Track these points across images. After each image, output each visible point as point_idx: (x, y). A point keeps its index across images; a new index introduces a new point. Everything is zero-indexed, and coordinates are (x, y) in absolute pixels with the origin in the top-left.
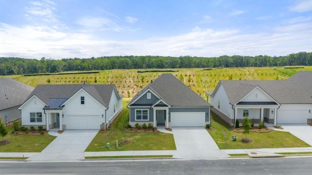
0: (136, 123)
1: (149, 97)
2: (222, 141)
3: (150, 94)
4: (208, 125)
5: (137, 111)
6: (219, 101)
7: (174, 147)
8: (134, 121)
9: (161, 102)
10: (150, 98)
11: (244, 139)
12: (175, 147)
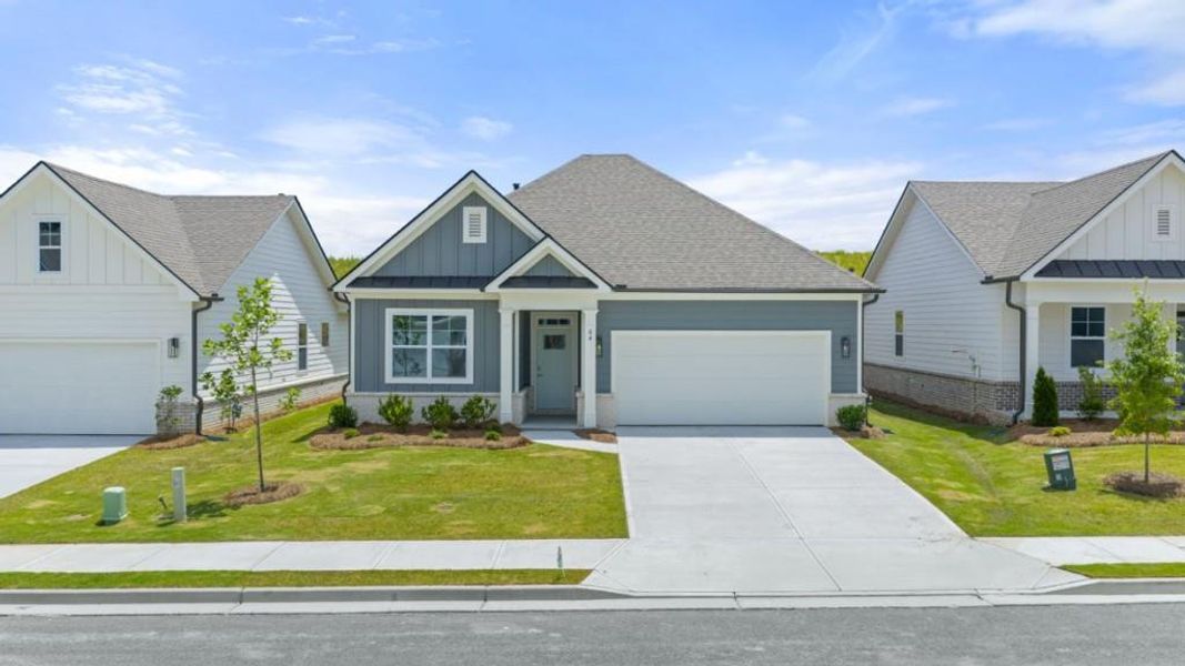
0: (385, 396)
1: (475, 232)
2: (969, 490)
3: (483, 211)
4: (851, 408)
5: (400, 323)
6: (899, 316)
7: (611, 522)
8: (379, 385)
9: (549, 258)
10: (482, 239)
11: (1128, 479)
12: (623, 520)
